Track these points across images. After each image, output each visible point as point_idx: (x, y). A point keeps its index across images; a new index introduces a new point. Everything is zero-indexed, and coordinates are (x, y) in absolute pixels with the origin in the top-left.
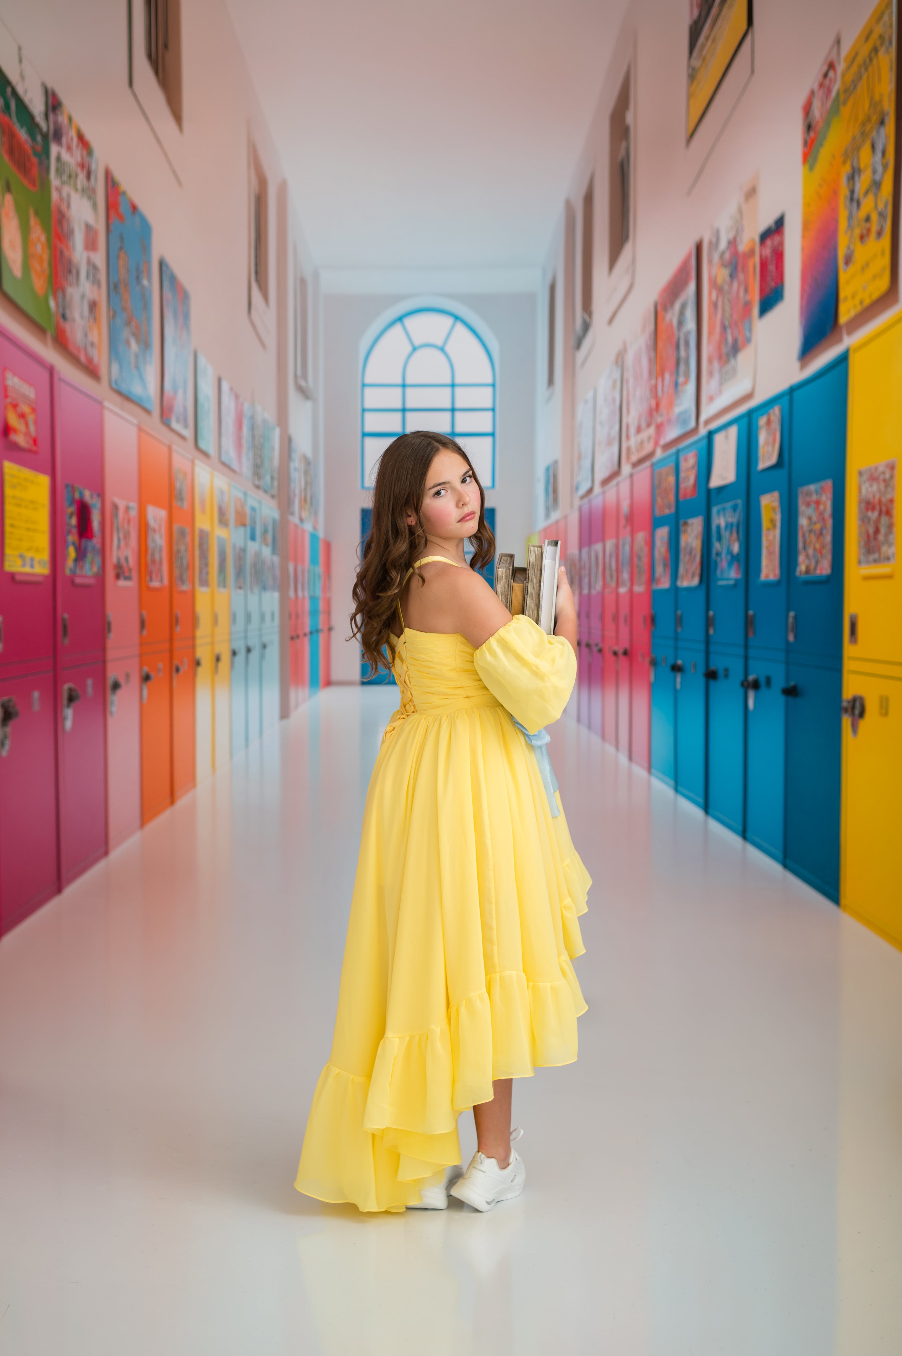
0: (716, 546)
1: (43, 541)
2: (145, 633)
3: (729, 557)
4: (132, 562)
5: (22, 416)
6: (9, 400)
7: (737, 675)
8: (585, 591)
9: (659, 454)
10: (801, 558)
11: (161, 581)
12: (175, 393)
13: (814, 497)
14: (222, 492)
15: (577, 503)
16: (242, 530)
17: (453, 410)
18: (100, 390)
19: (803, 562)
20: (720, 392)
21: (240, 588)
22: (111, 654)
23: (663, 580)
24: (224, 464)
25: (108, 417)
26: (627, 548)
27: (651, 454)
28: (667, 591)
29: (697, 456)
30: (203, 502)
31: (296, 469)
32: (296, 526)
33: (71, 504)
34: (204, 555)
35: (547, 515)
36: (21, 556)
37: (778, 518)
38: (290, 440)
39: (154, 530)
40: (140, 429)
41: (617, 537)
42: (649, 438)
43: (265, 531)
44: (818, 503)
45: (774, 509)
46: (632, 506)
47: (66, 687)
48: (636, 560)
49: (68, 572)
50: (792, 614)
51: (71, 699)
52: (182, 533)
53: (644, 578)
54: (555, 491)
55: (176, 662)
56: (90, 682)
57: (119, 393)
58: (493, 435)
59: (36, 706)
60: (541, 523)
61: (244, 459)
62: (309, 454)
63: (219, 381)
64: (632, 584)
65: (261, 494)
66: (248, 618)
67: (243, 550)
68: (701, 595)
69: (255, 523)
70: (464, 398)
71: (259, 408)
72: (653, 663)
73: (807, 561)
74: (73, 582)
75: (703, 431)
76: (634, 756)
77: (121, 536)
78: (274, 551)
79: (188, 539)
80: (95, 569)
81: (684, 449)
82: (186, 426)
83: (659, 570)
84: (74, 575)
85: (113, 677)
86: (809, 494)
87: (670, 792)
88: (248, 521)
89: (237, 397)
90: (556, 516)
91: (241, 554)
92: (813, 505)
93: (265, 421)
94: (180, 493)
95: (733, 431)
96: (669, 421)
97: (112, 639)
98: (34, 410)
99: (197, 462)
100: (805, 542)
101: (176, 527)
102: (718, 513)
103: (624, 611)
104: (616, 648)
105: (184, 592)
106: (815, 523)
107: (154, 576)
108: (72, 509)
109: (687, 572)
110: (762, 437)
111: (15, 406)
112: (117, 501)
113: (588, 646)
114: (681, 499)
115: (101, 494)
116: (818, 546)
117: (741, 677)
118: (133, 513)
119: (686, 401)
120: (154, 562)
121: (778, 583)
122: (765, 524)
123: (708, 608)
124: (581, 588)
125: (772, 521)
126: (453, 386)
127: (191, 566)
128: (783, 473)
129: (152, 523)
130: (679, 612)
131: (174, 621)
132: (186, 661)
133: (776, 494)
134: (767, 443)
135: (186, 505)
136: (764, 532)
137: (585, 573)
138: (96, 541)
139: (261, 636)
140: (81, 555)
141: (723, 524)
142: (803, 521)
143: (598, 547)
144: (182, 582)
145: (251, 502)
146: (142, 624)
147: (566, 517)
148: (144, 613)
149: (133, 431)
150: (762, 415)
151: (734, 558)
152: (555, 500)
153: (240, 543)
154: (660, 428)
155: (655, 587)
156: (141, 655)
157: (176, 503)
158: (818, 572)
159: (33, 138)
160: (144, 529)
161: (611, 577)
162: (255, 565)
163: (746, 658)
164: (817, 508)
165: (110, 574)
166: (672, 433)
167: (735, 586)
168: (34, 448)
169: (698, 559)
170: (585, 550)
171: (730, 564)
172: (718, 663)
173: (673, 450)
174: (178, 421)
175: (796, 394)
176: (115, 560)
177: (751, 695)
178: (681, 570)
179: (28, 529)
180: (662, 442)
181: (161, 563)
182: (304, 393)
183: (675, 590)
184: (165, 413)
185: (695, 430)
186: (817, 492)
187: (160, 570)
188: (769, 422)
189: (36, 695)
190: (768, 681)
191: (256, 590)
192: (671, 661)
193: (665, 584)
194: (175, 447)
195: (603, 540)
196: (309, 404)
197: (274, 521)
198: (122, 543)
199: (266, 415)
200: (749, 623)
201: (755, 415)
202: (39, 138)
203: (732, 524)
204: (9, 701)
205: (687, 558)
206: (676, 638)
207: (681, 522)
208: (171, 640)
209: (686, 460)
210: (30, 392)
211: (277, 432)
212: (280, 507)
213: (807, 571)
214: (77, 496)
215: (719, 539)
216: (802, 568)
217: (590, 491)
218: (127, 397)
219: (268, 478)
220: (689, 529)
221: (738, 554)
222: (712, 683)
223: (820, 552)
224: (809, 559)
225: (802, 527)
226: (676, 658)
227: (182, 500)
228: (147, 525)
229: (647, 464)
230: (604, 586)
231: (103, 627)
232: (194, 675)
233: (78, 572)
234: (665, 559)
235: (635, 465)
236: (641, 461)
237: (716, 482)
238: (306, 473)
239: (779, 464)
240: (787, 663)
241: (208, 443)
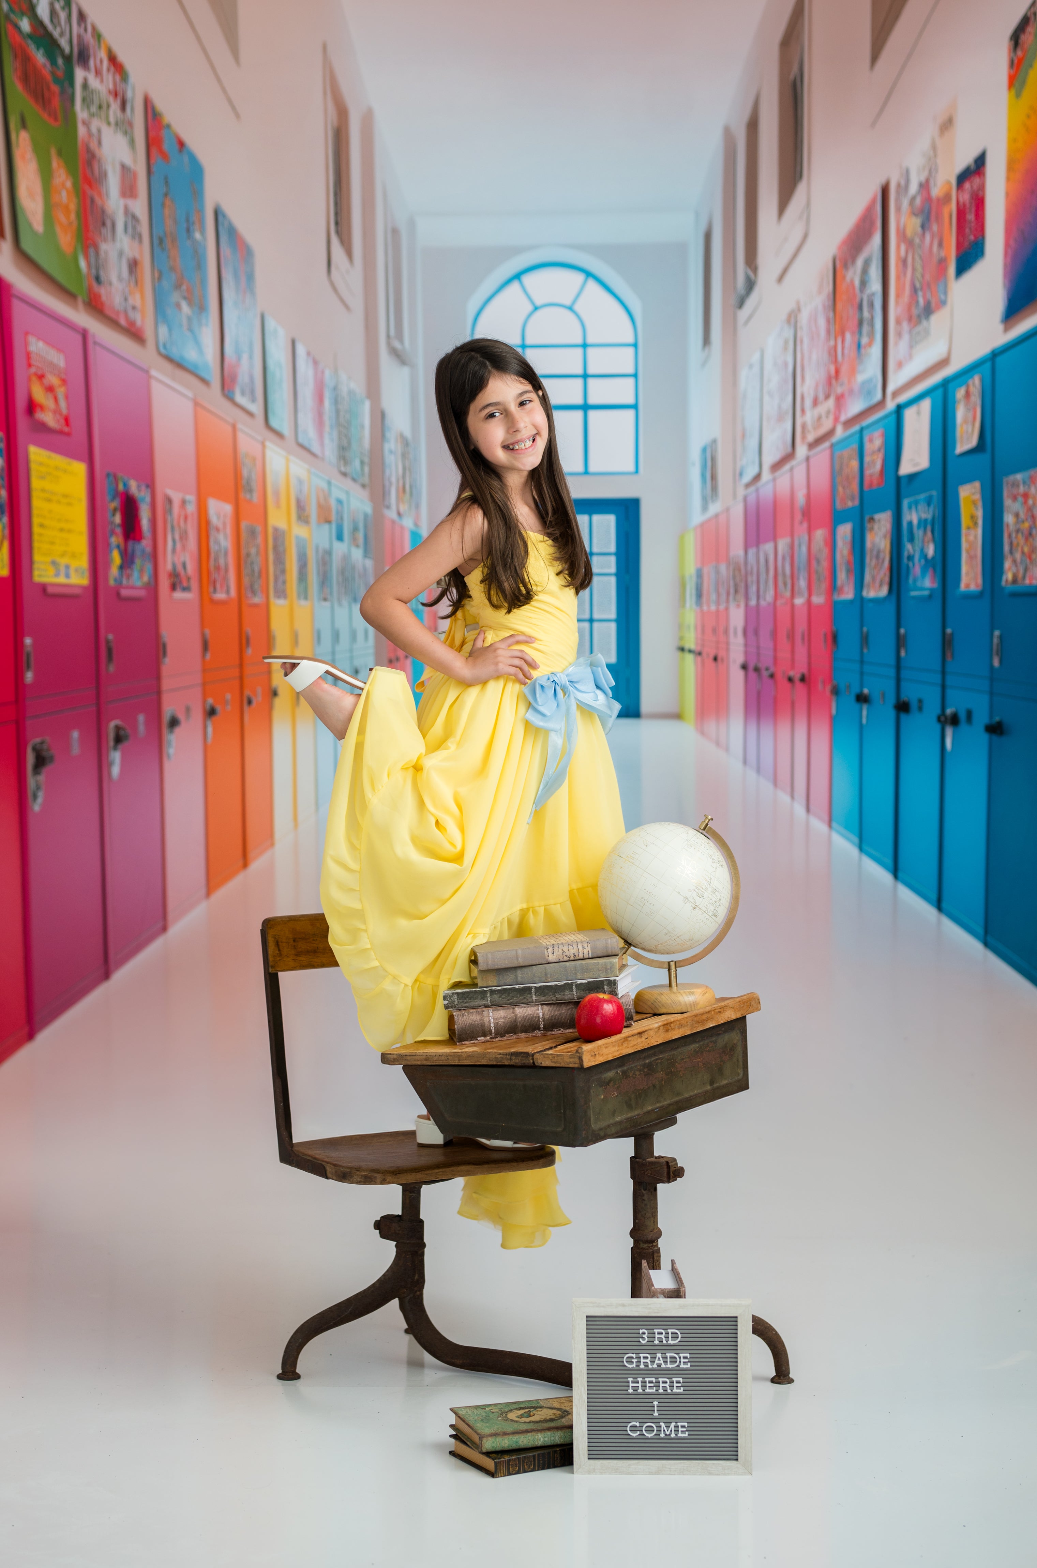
0: (908, 547)
1: (80, 543)
2: (208, 656)
3: (923, 561)
4: (191, 568)
5: (50, 389)
6: (33, 370)
7: (933, 708)
8: (753, 602)
9: (840, 433)
10: (1007, 564)
11: (228, 592)
12: (239, 358)
13: (1022, 489)
14: (300, 482)
15: (741, 492)
16: (326, 527)
17: (585, 376)
18: (144, 356)
19: (1010, 569)
20: (910, 357)
21: (325, 599)
22: (167, 683)
23: (846, 589)
24: (302, 446)
25: (156, 387)
26: (804, 549)
27: (831, 433)
28: (851, 602)
29: (883, 435)
30: (277, 494)
31: (391, 452)
32: (393, 522)
33: (114, 498)
34: (280, 559)
35: (705, 508)
36: (54, 563)
37: (980, 514)
38: (383, 415)
39: (218, 530)
40: (196, 404)
41: (792, 536)
42: (828, 412)
43: (355, 529)
44: (1026, 496)
45: (974, 503)
46: (808, 497)
47: (112, 724)
48: (814, 563)
49: (112, 582)
50: (997, 633)
51: (118, 740)
52: (252, 533)
53: (824, 586)
54: (714, 477)
55: (247, 692)
56: (141, 718)
57: (169, 359)
58: (635, 407)
59: (76, 749)
60: (697, 518)
61: (327, 441)
62: (408, 433)
63: (293, 343)
64: (810, 595)
65: (348, 483)
66: (336, 636)
67: (329, 553)
68: (890, 609)
69: (342, 519)
70: (598, 362)
71: (343, 377)
72: (835, 691)
73: (1014, 569)
74: (118, 594)
75: (891, 405)
76: (812, 807)
77: (177, 537)
78: (366, 554)
79: (259, 540)
80: (146, 578)
81: (868, 426)
82: (253, 400)
83: (842, 576)
84: (120, 586)
85: (170, 712)
86: (1015, 485)
87: (854, 851)
88: (334, 517)
89: (315, 363)
90: (714, 508)
91: (325, 558)
92: (1020, 499)
93: (351, 393)
94: (248, 483)
95: (926, 405)
96: (851, 391)
97: (168, 665)
98: (64, 381)
99: (268, 444)
100: (1011, 544)
101: (244, 524)
102: (910, 508)
103: (801, 627)
104: (791, 673)
105: (256, 606)
106: (1023, 522)
107: (218, 586)
108: (116, 504)
109: (874, 579)
110: (961, 413)
111: (41, 377)
112: (170, 492)
113: (757, 670)
114: (865, 489)
115: (151, 485)
116: (1026, 549)
117: (938, 711)
118: (191, 508)
119: (871, 368)
120: (218, 568)
121: (981, 594)
122: (965, 521)
123: (898, 626)
124: (747, 598)
125: (973, 517)
126: (585, 346)
127: (263, 573)
128: (984, 459)
129: (214, 520)
130: (865, 629)
131: (244, 641)
132: (259, 690)
133: (977, 484)
134: (965, 421)
135: (256, 498)
136: (964, 531)
137: (752, 579)
138: (145, 544)
139: (351, 658)
140: (128, 561)
141: (915, 522)
142: (1009, 519)
143: (768, 547)
144: (254, 592)
145: (336, 493)
146: (205, 646)
147: (727, 510)
148: (207, 631)
149: (189, 405)
150: (960, 386)
151: (929, 563)
152: (714, 489)
153: (324, 544)
154: (840, 399)
155: (836, 597)
156: (204, 684)
157: (243, 495)
158: (1027, 581)
159: (53, 62)
160: (204, 527)
161: (785, 584)
162: (342, 572)
163: (943, 687)
164: (1025, 502)
165: (164, 583)
166: (854, 407)
167: (930, 597)
168: (66, 429)
169: (887, 563)
170: (752, 552)
171: (924, 570)
172: (910, 693)
173: (856, 428)
174: (243, 393)
175: (999, 360)
176: (169, 567)
177: (949, 731)
178: (867, 578)
179: (62, 530)
180: (843, 418)
181: (227, 570)
182: (399, 357)
183: (861, 601)
184: (227, 384)
185: (882, 403)
186: (1024, 483)
187: (225, 579)
188: (968, 395)
189: (75, 734)
190: (969, 715)
191: (345, 603)
192: (855, 690)
193: (848, 594)
194: (240, 426)
195: (775, 539)
196: (406, 370)
197: (366, 516)
198: (179, 546)
199: (353, 385)
200: (947, 643)
201: (951, 386)
202: (60, 61)
203: (926, 520)
204: (42, 743)
205: (874, 562)
206: (862, 662)
207: (867, 517)
208: (241, 665)
209: (871, 441)
210: (58, 359)
211: (367, 405)
212: (373, 498)
213: (1015, 581)
214: (121, 487)
215: (911, 539)
216: (1009, 576)
217: (758, 477)
218: (179, 365)
219: (357, 463)
220: (876, 526)
221: (933, 558)
222: (903, 716)
223: (1030, 558)
224: (1016, 566)
225: (1008, 525)
226: (862, 686)
227: (251, 491)
228: (208, 522)
229: (826, 444)
230: (776, 596)
231: (158, 650)
232: (270, 708)
233: (125, 582)
234: (849, 563)
235: (812, 446)
236: (818, 441)
237: (906, 469)
238: (404, 456)
239: (980, 448)
240: (992, 694)
241: (281, 419)
